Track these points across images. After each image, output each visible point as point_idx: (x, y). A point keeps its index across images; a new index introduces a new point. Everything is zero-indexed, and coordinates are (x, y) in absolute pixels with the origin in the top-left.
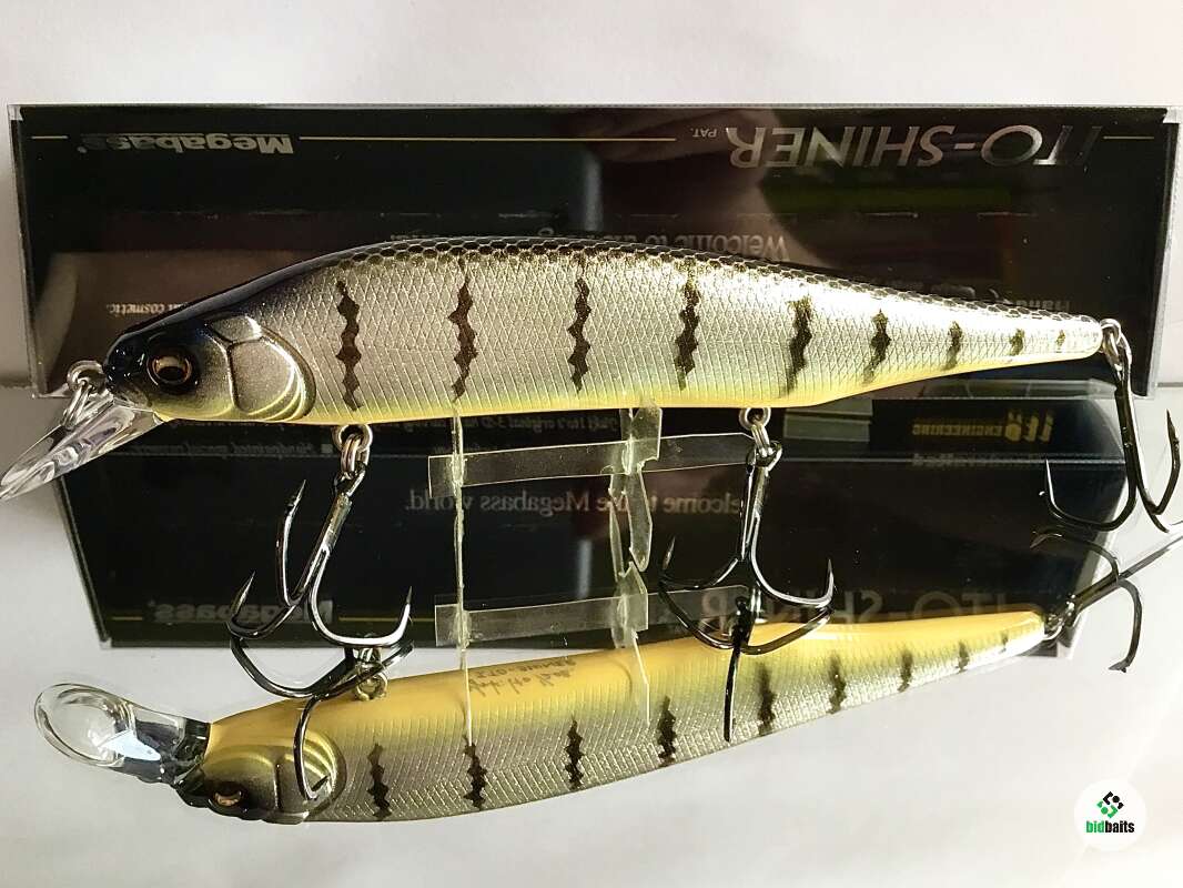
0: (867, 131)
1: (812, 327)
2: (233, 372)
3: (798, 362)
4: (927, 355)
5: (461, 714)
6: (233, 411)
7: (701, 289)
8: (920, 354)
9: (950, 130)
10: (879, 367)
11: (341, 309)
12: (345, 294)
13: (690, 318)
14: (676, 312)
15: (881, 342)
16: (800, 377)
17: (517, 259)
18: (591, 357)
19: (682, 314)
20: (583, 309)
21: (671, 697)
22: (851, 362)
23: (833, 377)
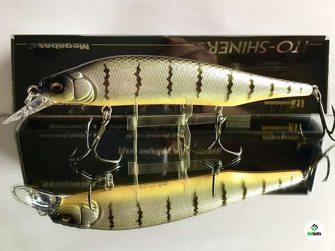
0: (245, 43)
1: (233, 82)
2: (74, 87)
3: (230, 92)
4: (265, 91)
5: (135, 195)
6: (74, 99)
7: (202, 70)
8: (263, 91)
9: (268, 42)
10: (252, 94)
11: (104, 71)
12: (106, 67)
13: (200, 77)
14: (196, 76)
15: (252, 87)
16: (230, 96)
17: (153, 60)
18: (173, 87)
19: (198, 76)
20: (171, 74)
21: (196, 191)
22: (244, 92)
23: (240, 96)
